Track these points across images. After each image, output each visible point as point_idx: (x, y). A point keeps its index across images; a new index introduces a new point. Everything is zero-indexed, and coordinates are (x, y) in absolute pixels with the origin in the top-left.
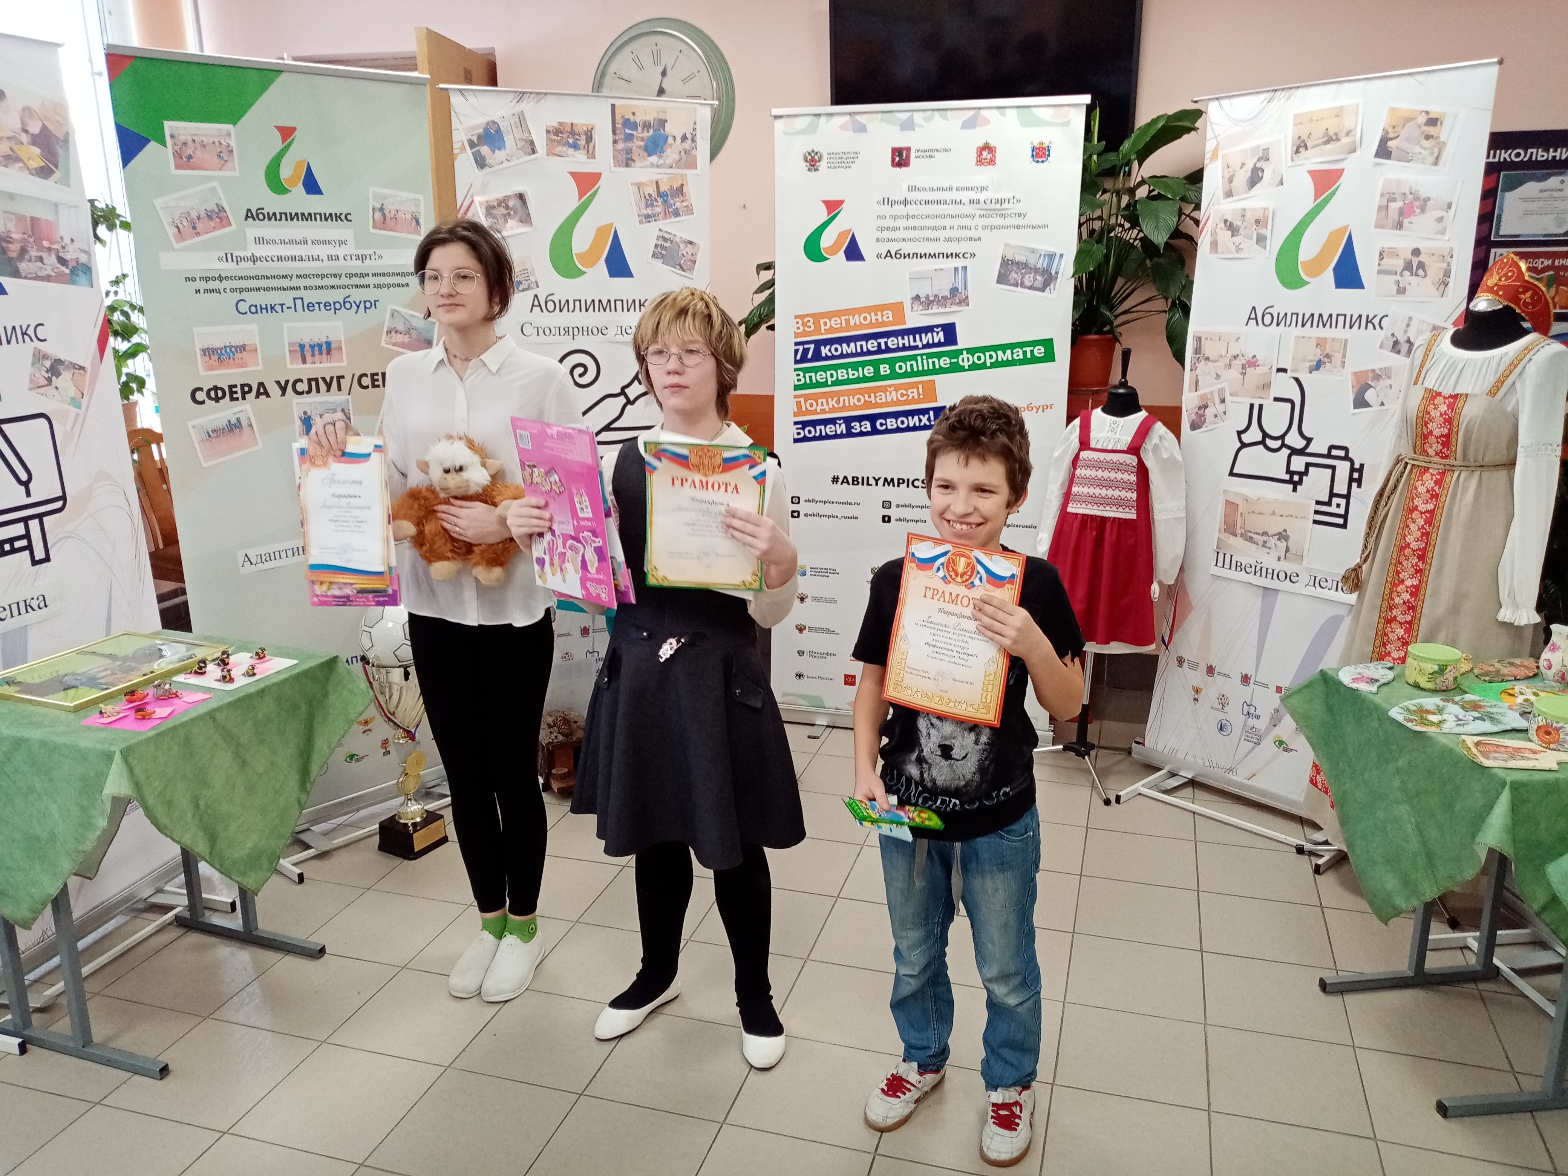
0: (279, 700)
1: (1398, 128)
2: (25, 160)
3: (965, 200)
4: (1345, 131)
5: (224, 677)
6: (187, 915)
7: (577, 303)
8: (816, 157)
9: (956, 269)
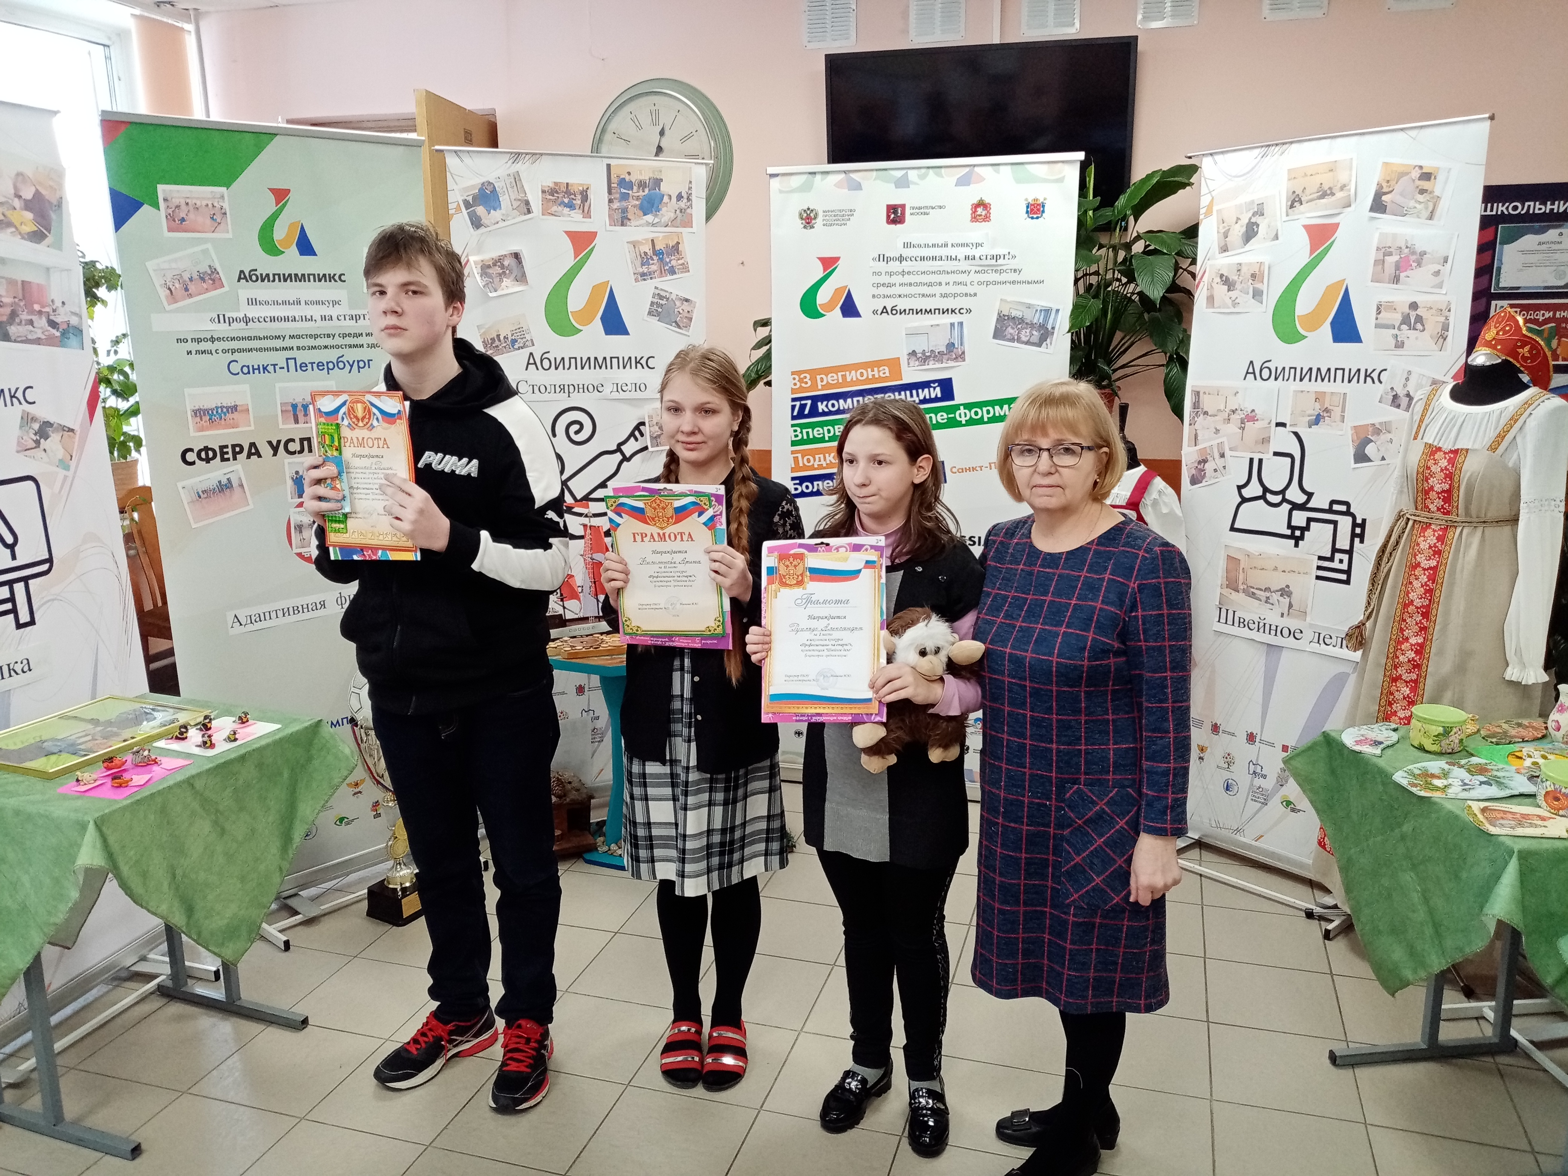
0: (260, 766)
1: (1392, 183)
2: (17, 224)
3: (961, 256)
4: (1339, 185)
5: (205, 743)
6: (169, 984)
7: (573, 361)
8: (812, 215)
9: (952, 325)
